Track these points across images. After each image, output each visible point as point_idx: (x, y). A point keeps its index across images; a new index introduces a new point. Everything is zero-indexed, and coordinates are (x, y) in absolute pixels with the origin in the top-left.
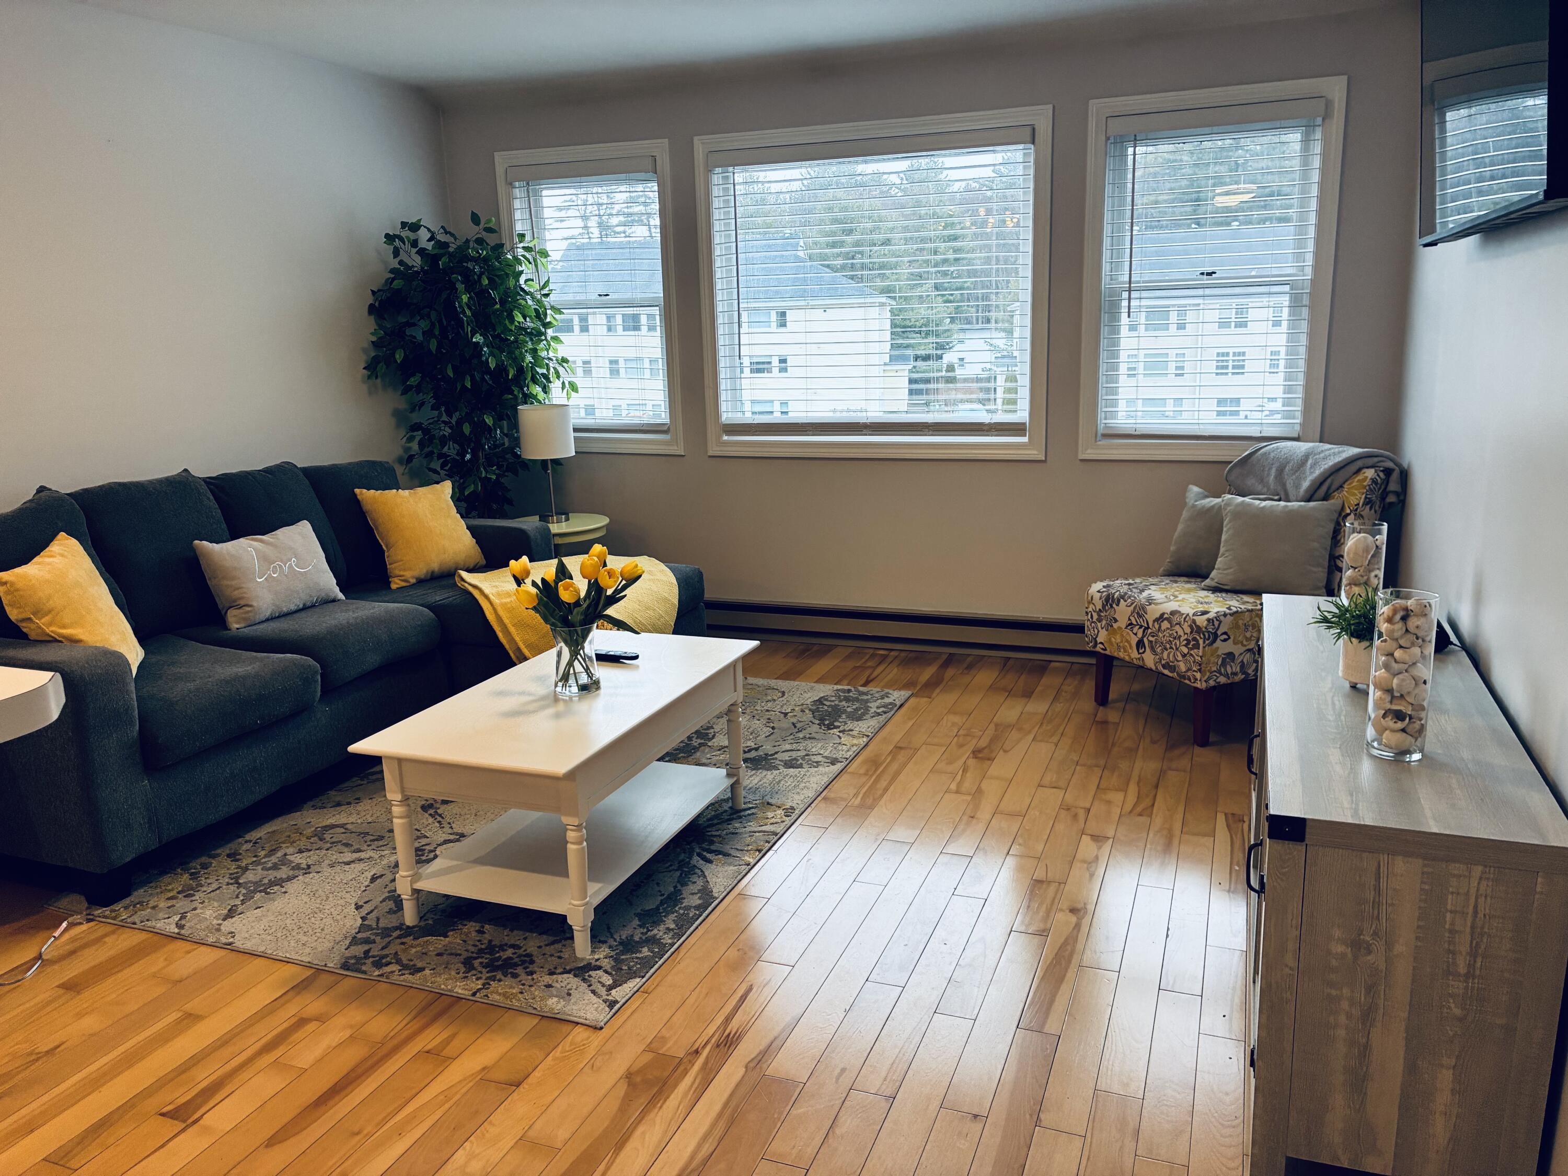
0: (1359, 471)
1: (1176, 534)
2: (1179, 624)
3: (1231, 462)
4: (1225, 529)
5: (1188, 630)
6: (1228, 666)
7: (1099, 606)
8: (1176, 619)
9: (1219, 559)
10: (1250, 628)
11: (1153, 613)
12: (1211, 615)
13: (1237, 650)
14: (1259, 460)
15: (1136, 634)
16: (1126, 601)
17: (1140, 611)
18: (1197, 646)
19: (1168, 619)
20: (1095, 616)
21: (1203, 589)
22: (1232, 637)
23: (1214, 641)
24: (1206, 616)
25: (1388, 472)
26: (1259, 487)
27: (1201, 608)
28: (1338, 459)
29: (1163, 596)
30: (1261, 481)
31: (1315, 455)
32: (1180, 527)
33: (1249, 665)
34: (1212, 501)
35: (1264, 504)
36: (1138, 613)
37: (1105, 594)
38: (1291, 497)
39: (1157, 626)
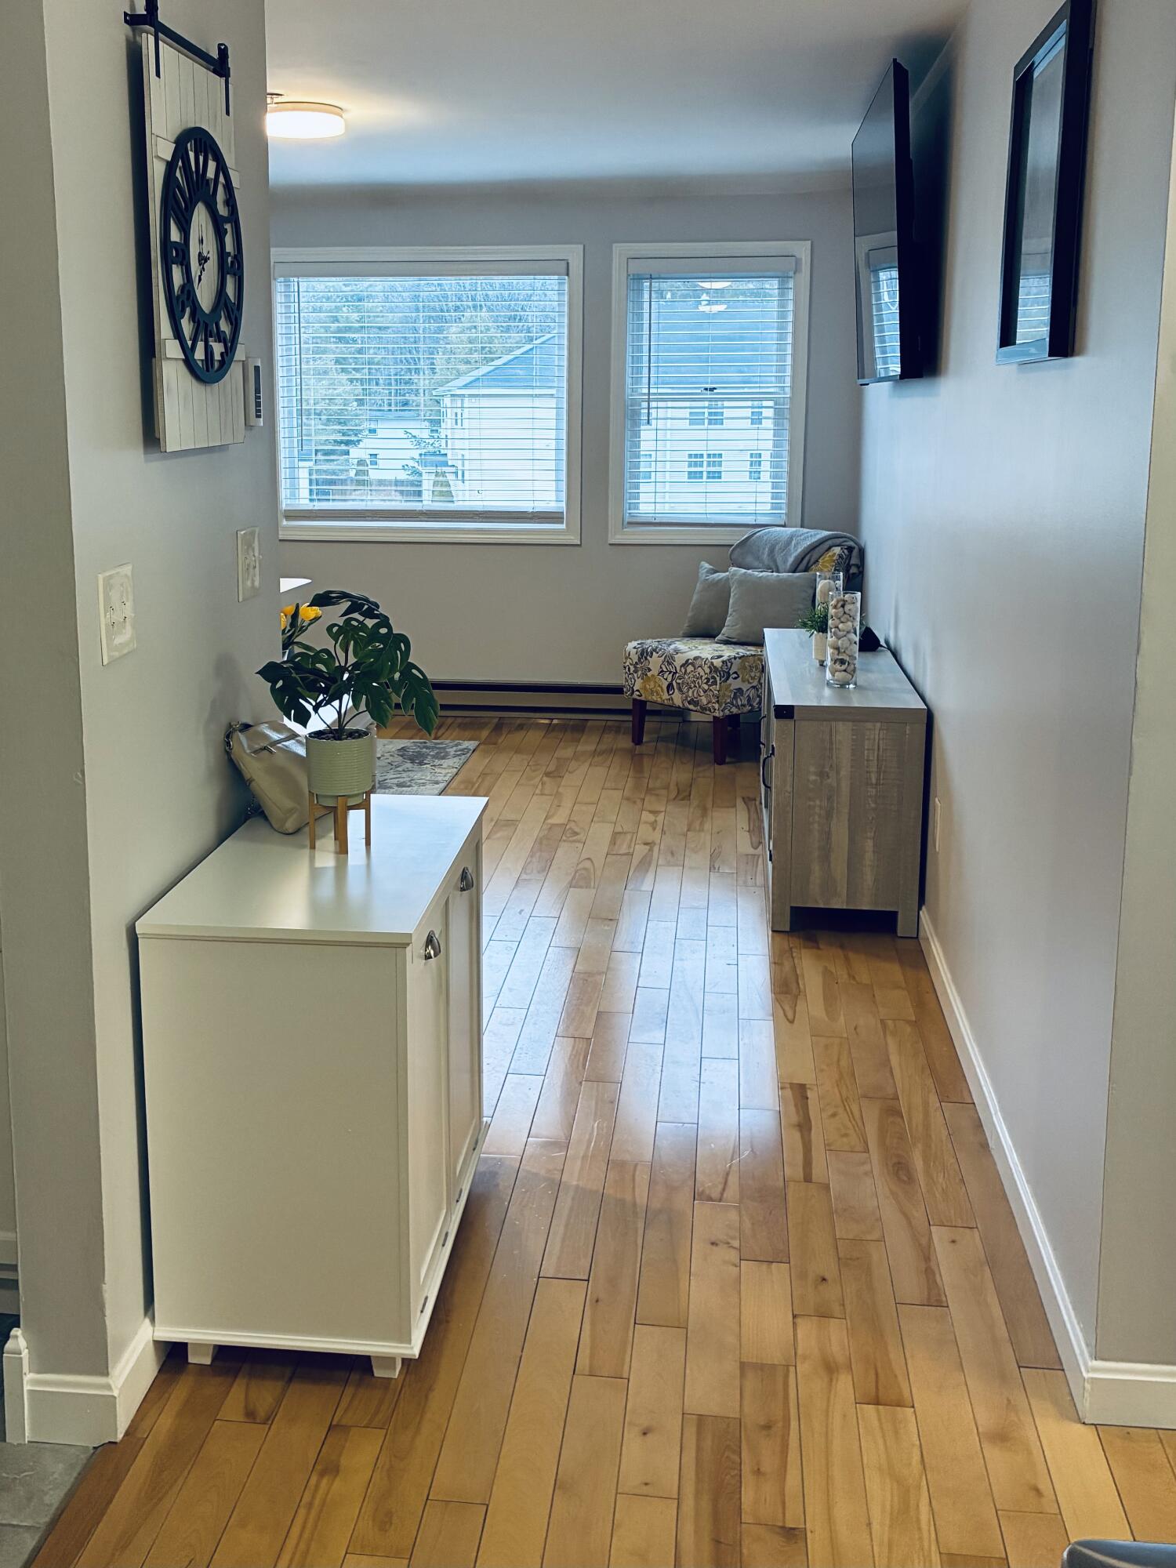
0: (830, 548)
1: (692, 603)
2: (700, 666)
3: (732, 545)
4: (732, 595)
5: (708, 671)
6: (739, 700)
7: (635, 659)
8: (698, 662)
9: (728, 619)
10: (754, 670)
11: (679, 660)
12: (725, 658)
13: (745, 687)
14: (755, 542)
15: (666, 679)
16: (657, 653)
17: (669, 660)
18: (715, 683)
19: (692, 664)
20: (632, 669)
21: (717, 643)
22: (741, 676)
23: (728, 679)
24: (722, 659)
25: (850, 549)
26: (756, 564)
27: (717, 654)
28: (814, 540)
29: (686, 647)
30: (758, 558)
31: (798, 536)
32: (695, 597)
33: (754, 700)
34: (719, 575)
35: (761, 574)
36: (668, 662)
37: (639, 649)
38: (780, 568)
39: (683, 670)
